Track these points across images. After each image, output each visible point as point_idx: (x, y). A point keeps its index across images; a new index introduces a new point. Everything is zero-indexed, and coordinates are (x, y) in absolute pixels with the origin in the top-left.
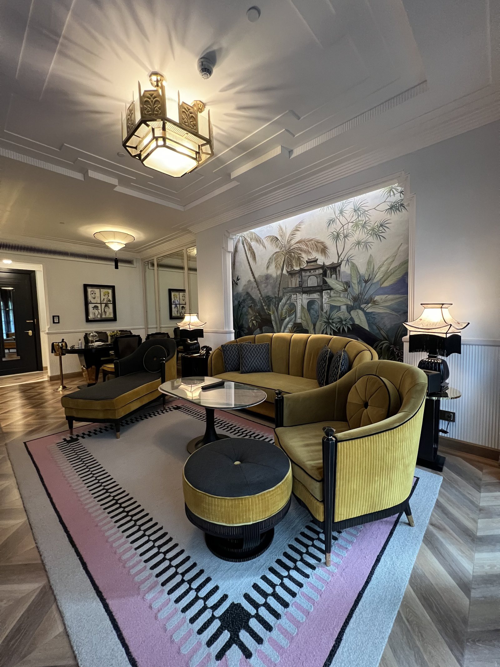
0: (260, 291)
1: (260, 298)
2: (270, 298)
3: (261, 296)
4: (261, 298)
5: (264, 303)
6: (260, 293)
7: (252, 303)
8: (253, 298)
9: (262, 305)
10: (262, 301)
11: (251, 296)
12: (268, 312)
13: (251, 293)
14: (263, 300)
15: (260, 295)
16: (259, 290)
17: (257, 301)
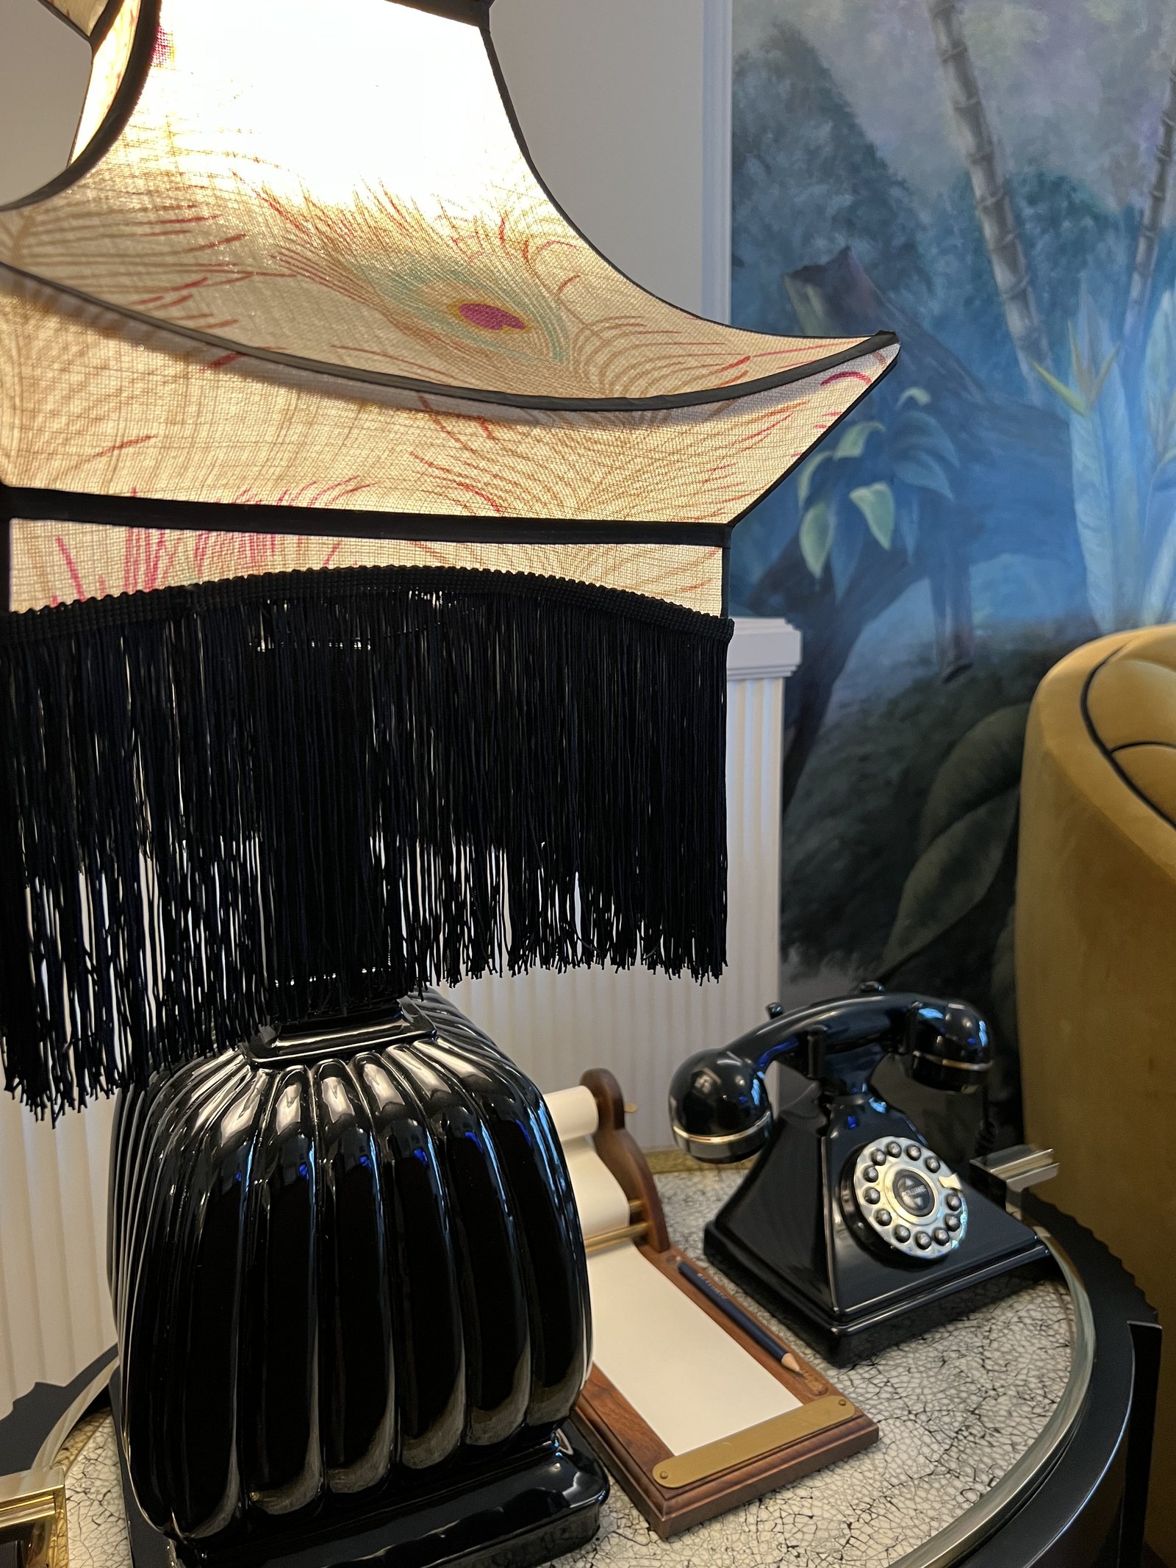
0: (968, 84)
1: (965, 187)
2: (1076, 210)
3: (985, 157)
4: (979, 185)
5: (1012, 265)
6: (973, 114)
7: (847, 221)
8: (870, 150)
9: (981, 275)
10: (989, 230)
11: (839, 113)
12: (1045, 386)
13: (842, 65)
14: (998, 211)
15: (962, 141)
16: (958, 56)
17: (925, 217)
